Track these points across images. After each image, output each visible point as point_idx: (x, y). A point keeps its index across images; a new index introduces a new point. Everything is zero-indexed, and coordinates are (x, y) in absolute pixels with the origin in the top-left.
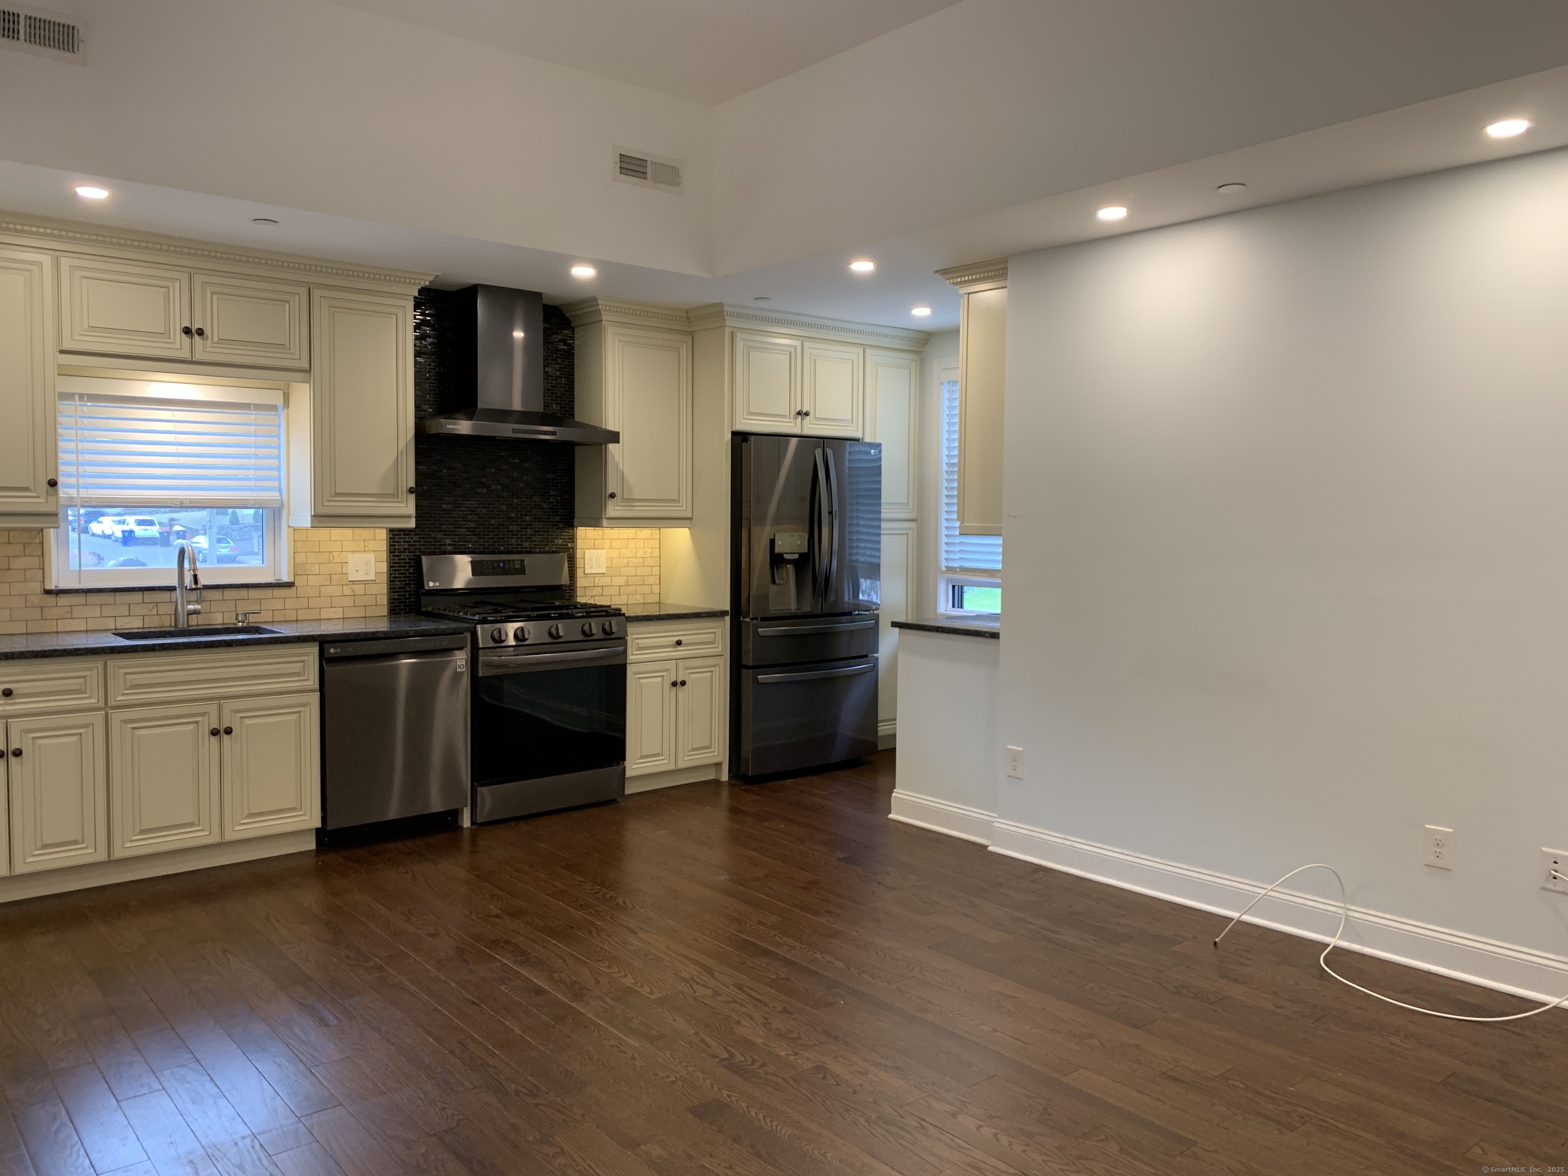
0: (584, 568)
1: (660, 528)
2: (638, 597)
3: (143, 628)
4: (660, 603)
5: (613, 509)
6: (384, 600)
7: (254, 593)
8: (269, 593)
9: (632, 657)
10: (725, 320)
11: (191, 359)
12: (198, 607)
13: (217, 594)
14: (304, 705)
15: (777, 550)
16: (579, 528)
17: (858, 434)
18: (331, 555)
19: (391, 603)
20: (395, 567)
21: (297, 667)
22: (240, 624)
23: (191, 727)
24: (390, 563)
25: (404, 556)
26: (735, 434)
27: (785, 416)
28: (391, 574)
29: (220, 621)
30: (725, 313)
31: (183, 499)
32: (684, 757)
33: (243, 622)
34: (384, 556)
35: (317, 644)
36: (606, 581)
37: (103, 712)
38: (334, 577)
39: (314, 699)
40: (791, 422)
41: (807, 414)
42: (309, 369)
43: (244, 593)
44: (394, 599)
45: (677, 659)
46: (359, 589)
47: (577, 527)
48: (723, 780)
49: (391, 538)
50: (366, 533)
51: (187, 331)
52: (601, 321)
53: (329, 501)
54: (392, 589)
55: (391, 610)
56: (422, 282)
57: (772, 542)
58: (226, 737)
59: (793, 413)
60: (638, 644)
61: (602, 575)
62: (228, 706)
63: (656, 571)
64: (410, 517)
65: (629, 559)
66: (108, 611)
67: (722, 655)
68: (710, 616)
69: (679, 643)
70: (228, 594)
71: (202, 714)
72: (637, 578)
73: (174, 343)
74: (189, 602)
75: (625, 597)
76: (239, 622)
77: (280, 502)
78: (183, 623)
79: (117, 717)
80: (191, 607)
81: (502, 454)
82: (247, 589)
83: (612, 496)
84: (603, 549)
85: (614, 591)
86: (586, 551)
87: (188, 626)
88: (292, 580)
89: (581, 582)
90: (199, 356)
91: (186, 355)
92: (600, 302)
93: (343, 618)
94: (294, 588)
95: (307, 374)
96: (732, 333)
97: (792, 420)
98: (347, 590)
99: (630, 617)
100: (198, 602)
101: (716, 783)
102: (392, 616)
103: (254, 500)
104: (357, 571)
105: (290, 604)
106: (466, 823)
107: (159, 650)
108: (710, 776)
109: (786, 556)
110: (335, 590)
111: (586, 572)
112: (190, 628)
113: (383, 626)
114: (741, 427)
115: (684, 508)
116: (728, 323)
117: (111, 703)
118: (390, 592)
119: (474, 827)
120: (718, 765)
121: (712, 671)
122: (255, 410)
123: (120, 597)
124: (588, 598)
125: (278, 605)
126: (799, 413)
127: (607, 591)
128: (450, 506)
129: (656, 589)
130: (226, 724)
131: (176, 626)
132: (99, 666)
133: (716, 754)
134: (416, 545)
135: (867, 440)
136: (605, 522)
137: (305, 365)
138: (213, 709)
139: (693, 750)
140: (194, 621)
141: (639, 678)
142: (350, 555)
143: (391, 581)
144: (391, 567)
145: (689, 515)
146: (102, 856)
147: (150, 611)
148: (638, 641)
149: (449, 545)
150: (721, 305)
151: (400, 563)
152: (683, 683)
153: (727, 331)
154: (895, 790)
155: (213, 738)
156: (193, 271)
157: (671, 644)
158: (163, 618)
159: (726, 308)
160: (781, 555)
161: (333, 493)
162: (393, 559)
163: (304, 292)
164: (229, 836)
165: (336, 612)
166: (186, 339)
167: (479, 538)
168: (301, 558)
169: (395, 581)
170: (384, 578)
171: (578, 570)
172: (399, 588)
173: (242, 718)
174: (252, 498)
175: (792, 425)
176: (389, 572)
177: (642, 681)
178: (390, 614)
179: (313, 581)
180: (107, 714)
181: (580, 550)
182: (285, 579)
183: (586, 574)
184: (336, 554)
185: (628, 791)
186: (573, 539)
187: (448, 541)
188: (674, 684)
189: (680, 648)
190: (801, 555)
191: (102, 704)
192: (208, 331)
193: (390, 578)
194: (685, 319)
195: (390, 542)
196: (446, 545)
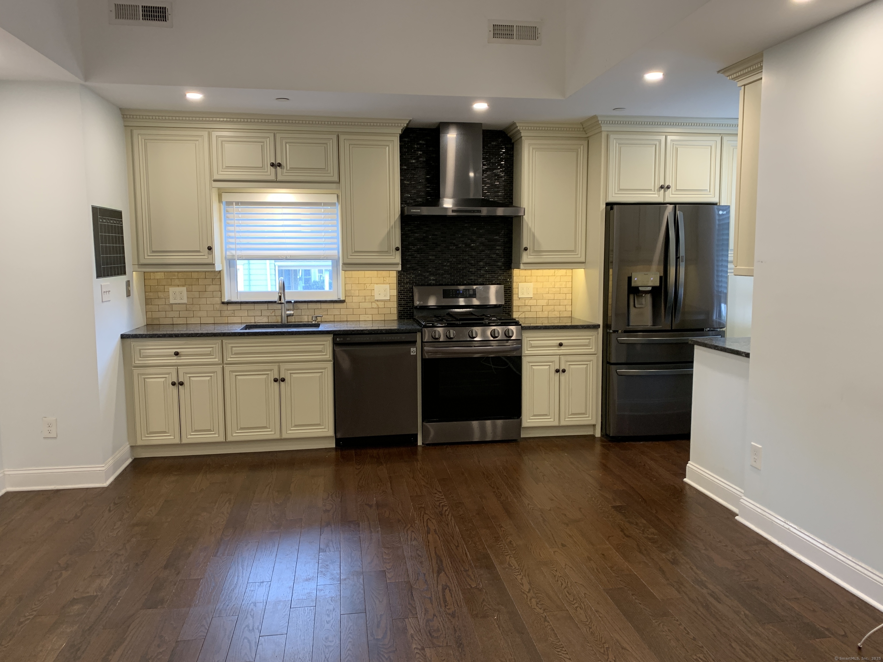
0: (518, 294)
1: (572, 269)
2: (556, 313)
3: (268, 322)
4: (571, 317)
5: (526, 258)
6: (395, 311)
7: (324, 306)
8: (332, 305)
9: (526, 352)
10: (601, 127)
11: (275, 180)
12: (292, 312)
13: (305, 306)
14: (325, 369)
15: (633, 284)
16: (515, 269)
17: (715, 200)
18: (365, 285)
19: (399, 313)
20: (401, 292)
21: (320, 348)
22: (314, 322)
23: (265, 377)
24: (399, 290)
25: (407, 286)
26: (607, 204)
27: (651, 190)
28: (399, 296)
29: (306, 320)
30: (600, 122)
31: (287, 255)
32: (565, 419)
33: (315, 321)
34: (395, 286)
35: (332, 335)
36: (532, 302)
37: (222, 366)
38: (367, 298)
39: (330, 366)
40: (655, 194)
41: (668, 187)
42: (338, 181)
43: (318, 305)
44: (400, 310)
45: (560, 355)
46: (381, 304)
47: (513, 269)
48: (596, 436)
49: (399, 276)
50: (384, 273)
51: (272, 165)
52: (521, 137)
53: (351, 255)
54: (399, 305)
55: (399, 317)
56: (402, 125)
57: (630, 279)
58: (282, 383)
59: (657, 187)
60: (531, 344)
61: (530, 299)
62: (283, 366)
63: (569, 296)
64: (398, 264)
65: (550, 289)
66: (251, 313)
67: (596, 354)
68: (585, 328)
69: (561, 345)
70: (311, 305)
71: (271, 370)
72: (555, 301)
73: (267, 172)
74: (288, 310)
75: (546, 313)
76: (313, 321)
77: (337, 256)
78: (285, 321)
79: (228, 369)
80: (288, 312)
81: (466, 225)
82: (320, 303)
83: (526, 249)
84: (531, 282)
85: (539, 309)
86: (520, 284)
87: (288, 322)
88: (344, 299)
89: (516, 303)
90: (280, 178)
91: (273, 178)
92: (518, 125)
93: (372, 320)
94: (345, 303)
95: (338, 185)
96: (608, 135)
97: (656, 192)
98: (374, 305)
99: (524, 327)
100: (293, 310)
101: (593, 436)
102: (400, 320)
103: (323, 255)
104: (380, 294)
105: (343, 312)
106: (420, 443)
107: (247, 335)
108: (589, 432)
109: (641, 289)
110: (368, 305)
111: (519, 297)
112: (289, 323)
113: (394, 326)
114: (612, 199)
115: (579, 256)
116: (603, 129)
117: (225, 361)
118: (399, 307)
119: (423, 445)
120: (594, 426)
121: (587, 364)
122: (324, 206)
123: (257, 306)
124: (519, 313)
125: (337, 312)
126: (662, 187)
127: (533, 309)
128: (434, 257)
129: (569, 308)
130: (282, 376)
131: (281, 322)
132: (219, 342)
133: (590, 418)
134: (413, 280)
135: (723, 203)
136: (522, 266)
137: (336, 179)
138: (275, 367)
139: (573, 414)
140: (292, 320)
141: (532, 366)
142: (376, 285)
143: (399, 300)
144: (399, 292)
145: (583, 260)
146: (222, 439)
147: (271, 313)
148: (531, 342)
149: (433, 280)
150: (595, 117)
151: (404, 290)
152: (564, 371)
153: (604, 135)
154: (689, 462)
155: (275, 383)
156: (276, 132)
157: (555, 345)
158: (278, 317)
159: (599, 119)
160: (637, 288)
161: (353, 251)
162: (400, 288)
163: (335, 137)
164: (284, 436)
165: (368, 317)
166: (273, 169)
167: (451, 276)
168: (349, 287)
169: (401, 300)
170: (395, 299)
171: (514, 295)
172: (403, 304)
173: (291, 373)
174: (322, 254)
175: (656, 196)
176: (398, 295)
177: (534, 367)
178: (399, 319)
179: (355, 299)
180: (223, 367)
181: (516, 283)
182: (342, 298)
183: (520, 298)
184: (368, 285)
185: (522, 436)
186: (510, 276)
187: (432, 278)
188: (557, 371)
189: (562, 348)
190: (654, 288)
191: (220, 362)
192: (284, 164)
193: (399, 298)
194: (581, 129)
195: (399, 278)
196: (431, 280)
